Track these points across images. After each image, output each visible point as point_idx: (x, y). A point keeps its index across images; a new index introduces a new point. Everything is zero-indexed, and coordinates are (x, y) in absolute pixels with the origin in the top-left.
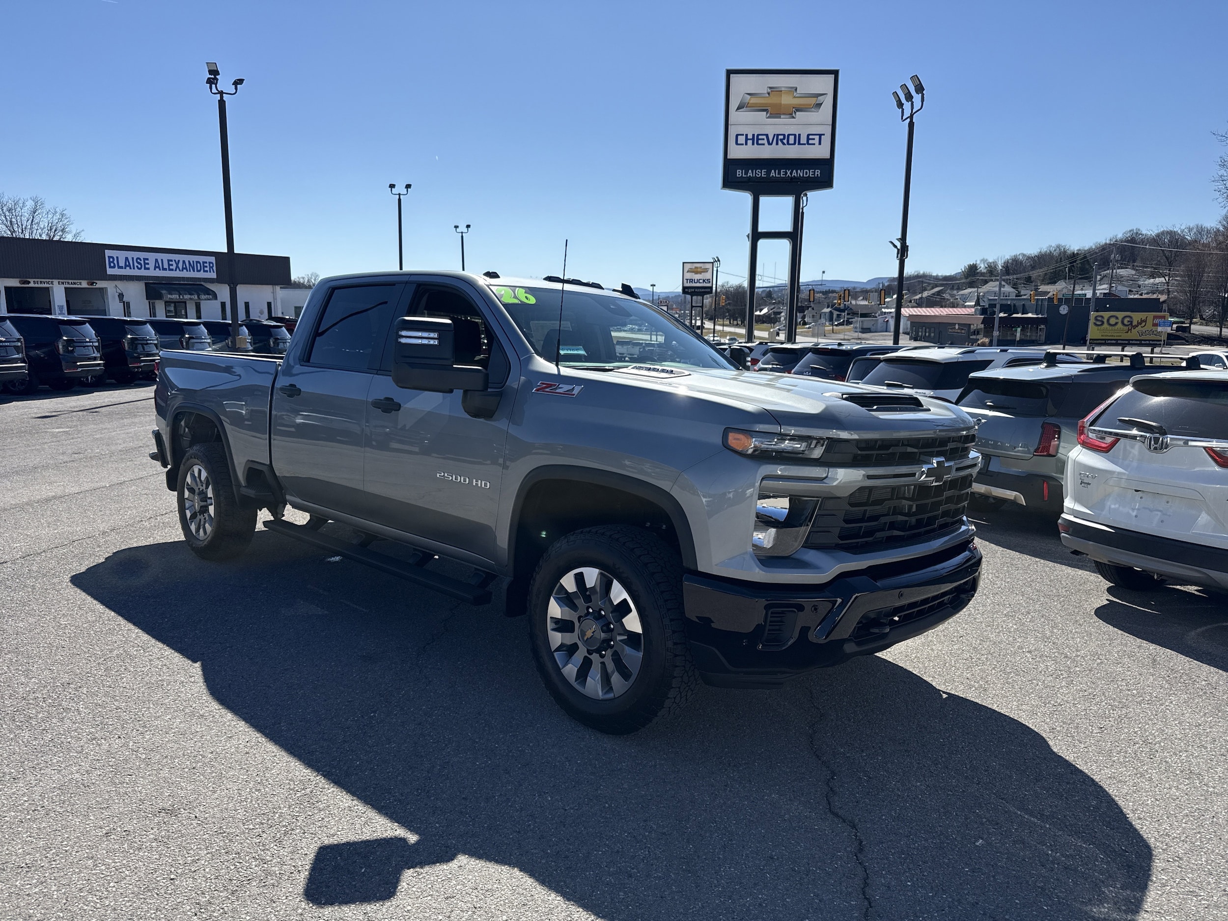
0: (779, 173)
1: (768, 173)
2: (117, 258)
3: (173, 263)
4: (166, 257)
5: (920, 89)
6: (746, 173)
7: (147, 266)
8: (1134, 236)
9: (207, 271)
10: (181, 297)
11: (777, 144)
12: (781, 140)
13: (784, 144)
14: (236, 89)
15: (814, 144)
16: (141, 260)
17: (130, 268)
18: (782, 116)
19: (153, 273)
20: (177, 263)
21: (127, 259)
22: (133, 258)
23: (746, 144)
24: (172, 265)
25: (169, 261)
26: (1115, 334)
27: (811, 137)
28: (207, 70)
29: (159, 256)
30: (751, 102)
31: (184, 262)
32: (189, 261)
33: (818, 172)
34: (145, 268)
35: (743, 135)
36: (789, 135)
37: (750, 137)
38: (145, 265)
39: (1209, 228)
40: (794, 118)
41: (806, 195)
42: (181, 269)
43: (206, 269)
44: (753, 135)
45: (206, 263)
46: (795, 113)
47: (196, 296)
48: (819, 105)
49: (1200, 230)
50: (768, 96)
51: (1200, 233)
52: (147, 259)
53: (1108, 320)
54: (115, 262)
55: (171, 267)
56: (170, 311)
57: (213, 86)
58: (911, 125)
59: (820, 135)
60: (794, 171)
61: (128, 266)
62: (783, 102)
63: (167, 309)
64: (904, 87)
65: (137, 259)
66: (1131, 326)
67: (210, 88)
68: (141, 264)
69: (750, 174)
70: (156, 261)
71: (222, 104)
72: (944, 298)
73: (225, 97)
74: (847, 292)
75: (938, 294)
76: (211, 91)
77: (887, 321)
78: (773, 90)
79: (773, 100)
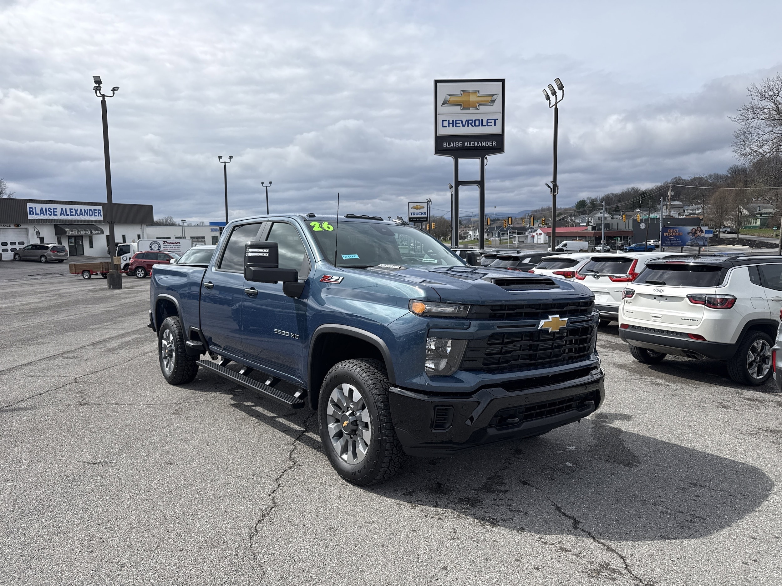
0: (470, 144)
1: (463, 144)
2: (35, 208)
3: (74, 211)
4: (68, 207)
5: (561, 87)
6: (449, 144)
7: (55, 213)
8: (678, 181)
9: (96, 216)
10: (79, 233)
11: (468, 126)
12: (471, 124)
13: (472, 126)
14: (114, 93)
15: (491, 126)
16: (51, 209)
17: (44, 215)
18: (471, 109)
19: (59, 217)
20: (76, 211)
21: (42, 209)
22: (46, 208)
23: (449, 126)
24: (73, 212)
25: (70, 209)
27: (489, 121)
28: (94, 81)
29: (64, 206)
30: (451, 100)
31: (81, 210)
32: (84, 210)
33: (494, 143)
34: (54, 215)
35: (446, 121)
36: (475, 120)
37: (451, 122)
38: (54, 212)
39: (722, 175)
40: (478, 109)
41: (486, 158)
43: (96, 214)
44: (453, 121)
45: (96, 210)
46: (479, 106)
47: (89, 232)
48: (493, 101)
50: (461, 96)
51: (717, 178)
52: (56, 209)
54: (34, 211)
55: (72, 214)
56: (71, 242)
57: (98, 92)
58: (556, 110)
59: (495, 120)
60: (480, 143)
61: (42, 213)
62: (471, 100)
64: (550, 86)
65: (49, 208)
67: (96, 93)
68: (51, 212)
69: (452, 145)
70: (62, 209)
71: (104, 103)
72: (567, 222)
73: (106, 98)
74: (510, 219)
75: (563, 219)
76: (97, 95)
77: (533, 237)
78: (464, 92)
79: (464, 98)
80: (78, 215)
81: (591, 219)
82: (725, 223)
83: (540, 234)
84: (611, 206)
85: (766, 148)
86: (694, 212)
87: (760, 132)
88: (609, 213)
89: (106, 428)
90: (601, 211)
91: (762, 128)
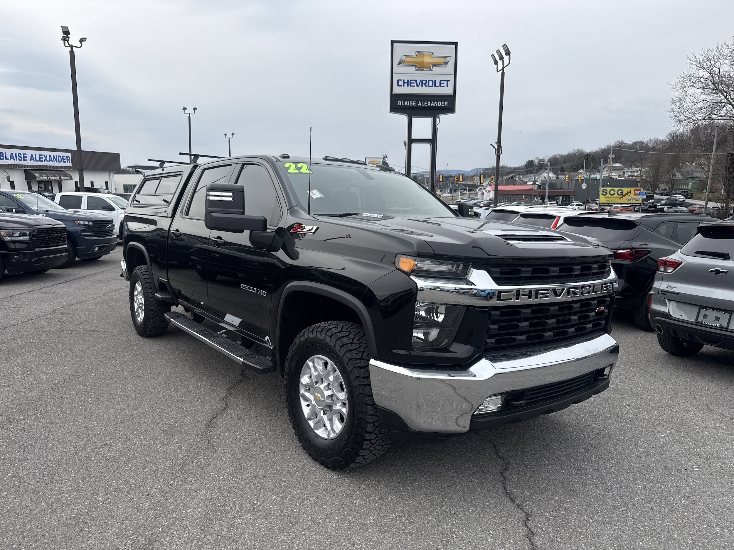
0: (424, 104)
1: (417, 103)
2: (5, 153)
3: (43, 157)
4: (38, 153)
5: (508, 53)
6: (404, 103)
7: (25, 159)
8: (620, 144)
9: (65, 162)
10: (49, 178)
11: (422, 86)
12: (425, 84)
13: (426, 86)
14: (81, 44)
15: (444, 86)
16: (21, 155)
17: (14, 160)
18: (425, 69)
19: (29, 163)
20: (46, 157)
21: (12, 154)
22: (16, 154)
23: (404, 85)
24: (42, 158)
25: (40, 155)
26: (614, 200)
27: (442, 82)
28: (62, 31)
29: (34, 152)
30: (406, 60)
31: (50, 156)
32: (54, 156)
33: (446, 103)
34: (24, 160)
35: (402, 80)
36: (429, 81)
37: (406, 81)
38: (24, 157)
39: (661, 140)
40: (431, 70)
41: (439, 117)
42: (48, 161)
43: (64, 161)
44: (408, 80)
45: (65, 157)
46: (432, 67)
47: (58, 178)
48: (446, 63)
49: (657, 141)
50: (416, 56)
51: (656, 143)
52: (26, 154)
53: (610, 192)
54: (4, 156)
55: (41, 159)
56: (41, 187)
57: (66, 42)
58: (503, 75)
59: (448, 81)
60: (432, 102)
61: (12, 158)
62: (425, 61)
63: (40, 186)
64: (498, 51)
65: (19, 154)
66: (622, 195)
67: (65, 43)
68: (21, 157)
69: (406, 103)
70: (32, 155)
71: (72, 53)
72: (515, 180)
73: (74, 49)
74: (461, 176)
75: (512, 178)
76: (65, 45)
77: (483, 194)
78: (419, 53)
79: (419, 59)
80: (47, 161)
81: (538, 179)
82: (660, 185)
83: (489, 191)
84: (557, 167)
85: (699, 116)
86: (633, 174)
87: (695, 100)
88: (555, 173)
89: (84, 349)
90: (547, 171)
91: (697, 96)
